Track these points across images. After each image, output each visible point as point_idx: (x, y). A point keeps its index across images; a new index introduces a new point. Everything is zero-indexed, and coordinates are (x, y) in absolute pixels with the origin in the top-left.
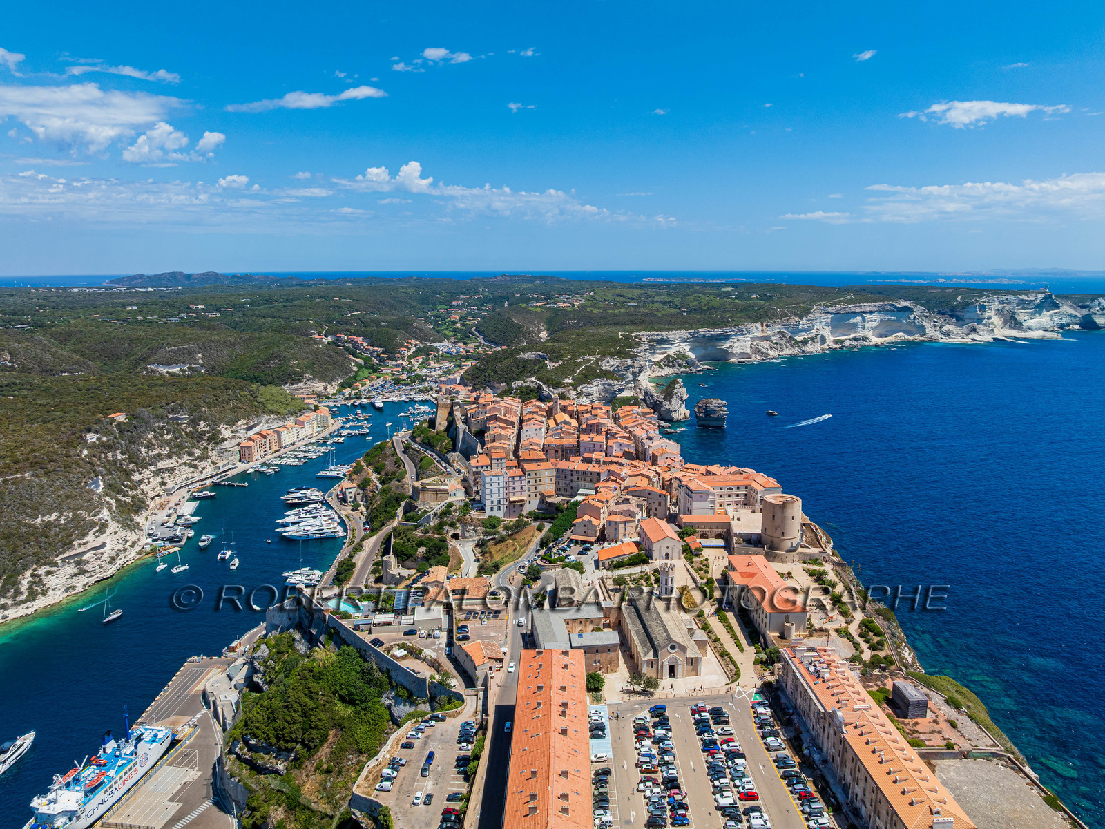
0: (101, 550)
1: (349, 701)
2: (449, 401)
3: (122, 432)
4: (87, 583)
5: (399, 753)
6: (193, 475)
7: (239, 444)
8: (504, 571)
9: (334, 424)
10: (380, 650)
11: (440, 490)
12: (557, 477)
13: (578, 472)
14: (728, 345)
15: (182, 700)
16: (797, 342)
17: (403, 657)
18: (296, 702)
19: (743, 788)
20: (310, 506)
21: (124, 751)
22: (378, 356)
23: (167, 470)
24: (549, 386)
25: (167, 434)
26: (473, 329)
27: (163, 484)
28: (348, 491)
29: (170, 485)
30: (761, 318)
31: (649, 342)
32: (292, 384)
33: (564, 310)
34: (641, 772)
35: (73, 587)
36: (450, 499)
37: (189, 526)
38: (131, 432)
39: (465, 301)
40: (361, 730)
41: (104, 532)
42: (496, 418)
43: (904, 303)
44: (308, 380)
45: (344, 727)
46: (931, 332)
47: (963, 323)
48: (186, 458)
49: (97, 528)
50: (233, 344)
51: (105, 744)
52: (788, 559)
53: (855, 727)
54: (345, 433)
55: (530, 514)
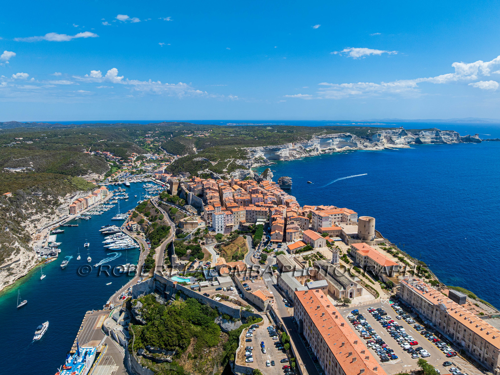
0: (18, 263)
1: (198, 324)
2: (178, 181)
3: (11, 202)
4: (14, 279)
5: (247, 344)
6: (49, 222)
7: (68, 206)
8: (246, 258)
9: (110, 195)
10: (209, 298)
11: (194, 223)
12: (247, 214)
13: (256, 211)
14: (279, 153)
15: (92, 333)
16: (307, 151)
17: (220, 301)
18: (172, 327)
19: (410, 340)
20: (117, 234)
21: (78, 361)
22: (119, 161)
23: (36, 220)
24: (216, 173)
25: (33, 202)
26: (160, 147)
27: (36, 227)
28: (133, 226)
29: (39, 227)
30: (291, 141)
31: (251, 152)
32: (83, 176)
33: (202, 138)
34: (365, 339)
35: (8, 282)
36: (199, 227)
37: (57, 247)
38: (17, 202)
39: (152, 134)
40: (208, 337)
41: (19, 253)
42: (209, 188)
43: (348, 134)
44: (90, 173)
45: (198, 336)
46: (360, 146)
47: (372, 142)
48: (44, 214)
49: (15, 251)
50: (47, 157)
51: (68, 359)
52: (372, 244)
53: (452, 310)
54: (117, 198)
55: (235, 231)
